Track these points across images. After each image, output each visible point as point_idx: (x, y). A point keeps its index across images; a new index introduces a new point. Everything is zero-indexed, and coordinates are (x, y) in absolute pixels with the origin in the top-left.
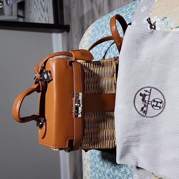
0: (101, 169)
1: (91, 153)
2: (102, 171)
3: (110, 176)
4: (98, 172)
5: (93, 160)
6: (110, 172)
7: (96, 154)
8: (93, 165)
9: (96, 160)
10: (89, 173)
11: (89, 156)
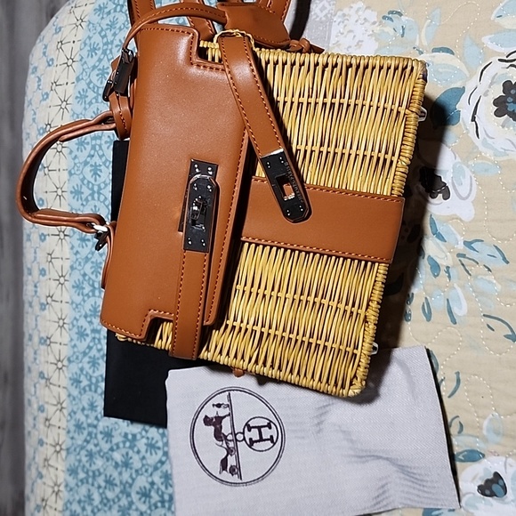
0: (115, 474)
1: (73, 422)
2: (117, 481)
3: (150, 497)
4: (103, 484)
5: (82, 448)
6: (152, 484)
7: (95, 427)
8: (80, 461)
9: (96, 445)
10: (62, 488)
11: (63, 433)
